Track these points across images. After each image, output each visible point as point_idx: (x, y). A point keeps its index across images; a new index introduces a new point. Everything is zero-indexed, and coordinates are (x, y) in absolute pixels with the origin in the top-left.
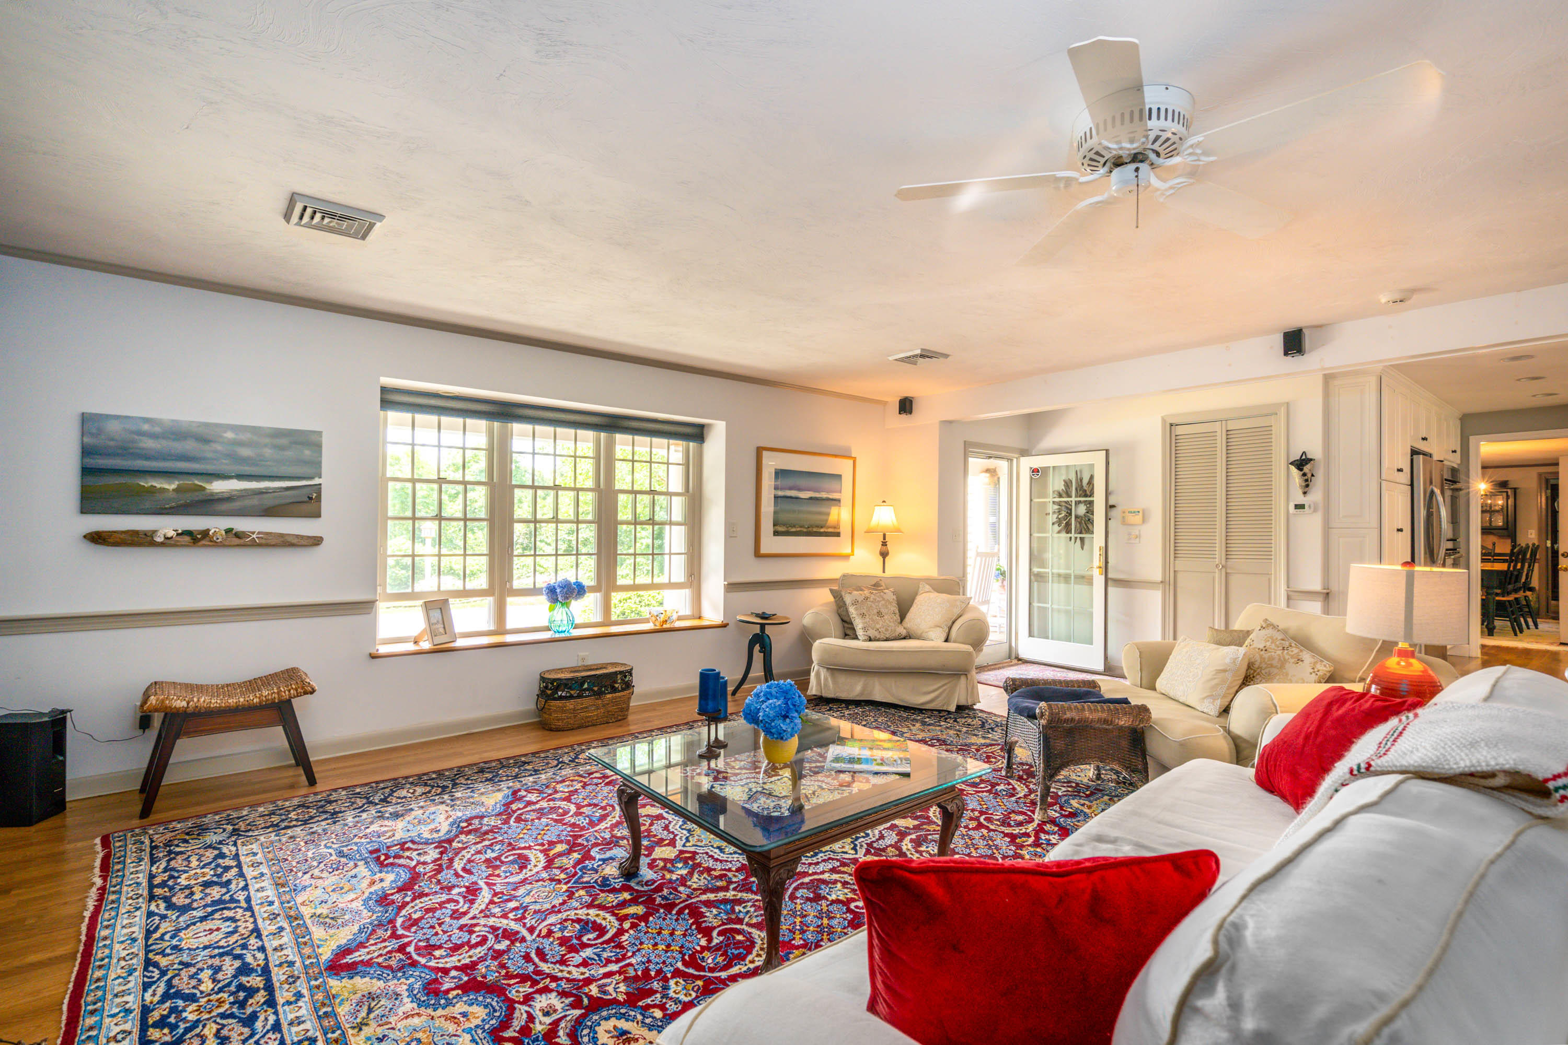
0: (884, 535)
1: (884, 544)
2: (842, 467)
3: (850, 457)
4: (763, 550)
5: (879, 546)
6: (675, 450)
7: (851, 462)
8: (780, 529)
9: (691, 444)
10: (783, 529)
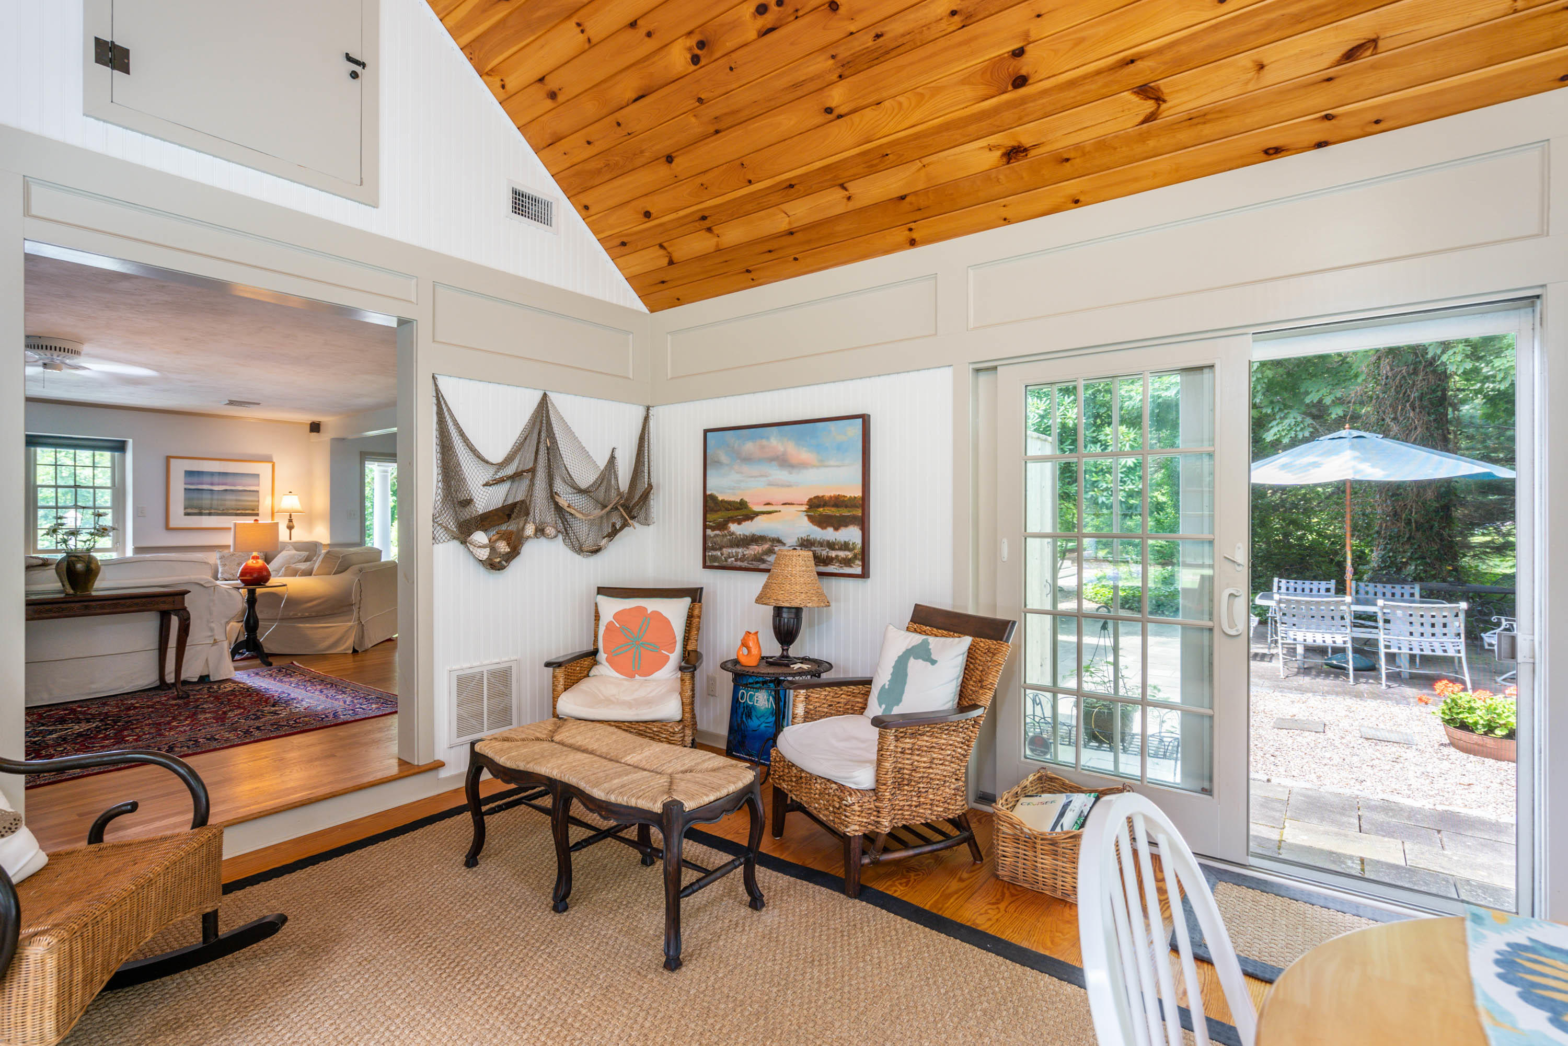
0: (290, 516)
1: (291, 521)
2: (263, 469)
3: (271, 461)
4: (172, 525)
5: (287, 522)
6: (105, 458)
7: (270, 465)
8: (189, 511)
9: (116, 454)
10: (194, 510)
